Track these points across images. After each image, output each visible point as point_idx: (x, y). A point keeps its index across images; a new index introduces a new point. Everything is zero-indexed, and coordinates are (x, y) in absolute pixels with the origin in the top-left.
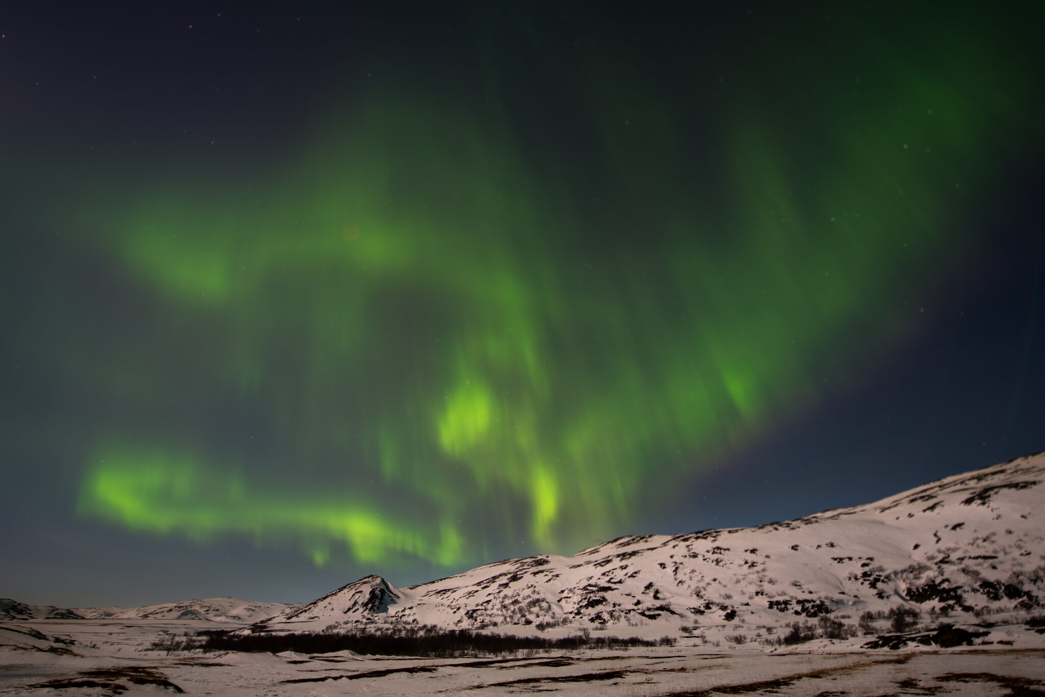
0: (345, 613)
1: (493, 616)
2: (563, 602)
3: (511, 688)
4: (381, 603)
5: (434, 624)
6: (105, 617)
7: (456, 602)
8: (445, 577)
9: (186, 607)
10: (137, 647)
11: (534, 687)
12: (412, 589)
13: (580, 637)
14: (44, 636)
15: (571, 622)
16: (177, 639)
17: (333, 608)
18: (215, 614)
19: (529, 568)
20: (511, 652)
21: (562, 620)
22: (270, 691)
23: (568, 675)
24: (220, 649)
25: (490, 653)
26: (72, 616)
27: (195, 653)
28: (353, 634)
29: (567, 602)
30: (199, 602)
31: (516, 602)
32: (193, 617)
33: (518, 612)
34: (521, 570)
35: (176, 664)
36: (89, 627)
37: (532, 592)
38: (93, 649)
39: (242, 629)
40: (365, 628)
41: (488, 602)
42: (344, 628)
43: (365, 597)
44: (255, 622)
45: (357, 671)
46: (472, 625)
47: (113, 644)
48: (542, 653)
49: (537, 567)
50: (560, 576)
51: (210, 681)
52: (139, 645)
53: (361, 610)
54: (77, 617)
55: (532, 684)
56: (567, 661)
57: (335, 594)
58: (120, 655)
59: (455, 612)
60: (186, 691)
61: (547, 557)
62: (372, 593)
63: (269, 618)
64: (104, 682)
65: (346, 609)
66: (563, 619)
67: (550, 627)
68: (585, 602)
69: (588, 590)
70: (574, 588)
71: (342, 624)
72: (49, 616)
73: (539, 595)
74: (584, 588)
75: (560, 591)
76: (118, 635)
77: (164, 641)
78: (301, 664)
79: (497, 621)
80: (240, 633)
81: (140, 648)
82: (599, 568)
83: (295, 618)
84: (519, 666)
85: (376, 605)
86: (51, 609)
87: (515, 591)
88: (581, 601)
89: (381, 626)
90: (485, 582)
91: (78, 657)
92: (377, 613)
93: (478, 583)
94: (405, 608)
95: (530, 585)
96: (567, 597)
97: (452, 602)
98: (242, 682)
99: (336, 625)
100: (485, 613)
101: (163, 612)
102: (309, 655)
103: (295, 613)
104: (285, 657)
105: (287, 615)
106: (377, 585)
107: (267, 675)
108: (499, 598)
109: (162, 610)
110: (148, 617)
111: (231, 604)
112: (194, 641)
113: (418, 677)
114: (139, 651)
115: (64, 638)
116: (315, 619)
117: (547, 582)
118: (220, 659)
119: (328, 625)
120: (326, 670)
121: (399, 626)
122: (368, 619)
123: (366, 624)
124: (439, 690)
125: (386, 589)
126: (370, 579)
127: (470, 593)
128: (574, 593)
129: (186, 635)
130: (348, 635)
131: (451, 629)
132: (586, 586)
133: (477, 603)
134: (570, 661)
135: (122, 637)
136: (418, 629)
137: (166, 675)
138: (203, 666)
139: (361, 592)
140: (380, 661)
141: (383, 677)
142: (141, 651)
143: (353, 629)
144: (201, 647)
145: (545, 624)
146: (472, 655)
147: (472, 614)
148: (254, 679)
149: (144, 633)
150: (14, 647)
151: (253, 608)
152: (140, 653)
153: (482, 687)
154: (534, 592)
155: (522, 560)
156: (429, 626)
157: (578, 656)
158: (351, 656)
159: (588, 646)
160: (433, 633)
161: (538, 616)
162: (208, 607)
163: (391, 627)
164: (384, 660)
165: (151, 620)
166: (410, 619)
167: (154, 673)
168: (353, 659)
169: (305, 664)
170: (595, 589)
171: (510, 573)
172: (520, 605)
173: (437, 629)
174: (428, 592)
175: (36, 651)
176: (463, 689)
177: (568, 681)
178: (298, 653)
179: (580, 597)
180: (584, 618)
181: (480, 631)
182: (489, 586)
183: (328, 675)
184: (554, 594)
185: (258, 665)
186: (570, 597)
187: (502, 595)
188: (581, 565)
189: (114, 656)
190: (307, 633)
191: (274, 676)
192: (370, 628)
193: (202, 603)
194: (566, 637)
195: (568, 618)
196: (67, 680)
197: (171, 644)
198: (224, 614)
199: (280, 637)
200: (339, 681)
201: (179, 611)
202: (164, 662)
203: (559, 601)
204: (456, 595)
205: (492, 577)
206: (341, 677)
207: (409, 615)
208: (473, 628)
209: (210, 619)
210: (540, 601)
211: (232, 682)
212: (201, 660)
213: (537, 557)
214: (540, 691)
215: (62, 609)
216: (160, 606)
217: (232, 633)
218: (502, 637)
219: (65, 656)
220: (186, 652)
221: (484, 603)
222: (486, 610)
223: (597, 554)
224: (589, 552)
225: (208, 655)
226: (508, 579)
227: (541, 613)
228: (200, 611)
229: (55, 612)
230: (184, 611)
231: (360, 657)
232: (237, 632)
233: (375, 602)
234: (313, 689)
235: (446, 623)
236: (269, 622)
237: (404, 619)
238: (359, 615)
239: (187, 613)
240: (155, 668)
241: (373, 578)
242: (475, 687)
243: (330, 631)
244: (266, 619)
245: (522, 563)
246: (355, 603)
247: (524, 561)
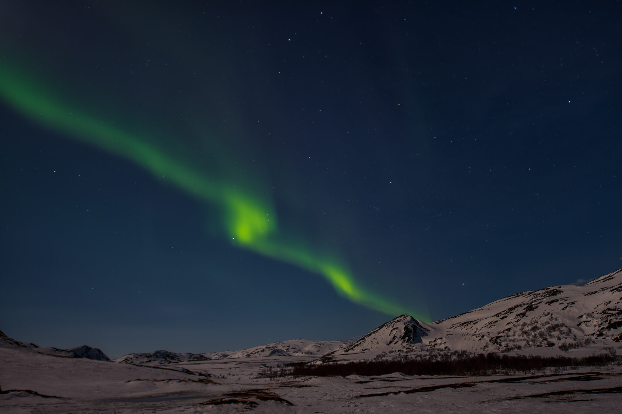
0: (389, 345)
1: (516, 341)
2: (583, 326)
3: (546, 399)
4: (415, 336)
5: (463, 350)
6: (224, 358)
7: (479, 331)
8: (465, 312)
9: (273, 347)
10: (250, 376)
11: (568, 398)
12: (438, 323)
13: (606, 355)
14: (192, 372)
15: (594, 342)
16: (273, 369)
17: (378, 342)
18: (294, 351)
19: (542, 299)
20: (539, 369)
21: (584, 341)
22: (351, 403)
23: (601, 387)
24: (305, 375)
25: (519, 371)
26: (203, 358)
27: (289, 379)
28: (398, 360)
29: (586, 325)
30: (281, 344)
31: (535, 328)
32: (280, 354)
33: (539, 336)
34: (535, 301)
35: (280, 386)
36: (215, 365)
37: (549, 319)
38: (223, 379)
39: (315, 360)
40: (407, 356)
41: (509, 329)
42: (390, 356)
43: (401, 332)
44: (323, 355)
45: (410, 387)
46: (498, 349)
47: (234, 375)
48: (569, 370)
49: (550, 297)
50: (575, 303)
51: (306, 397)
52: (250, 375)
53: (400, 342)
54: (206, 359)
55: (565, 396)
56: (597, 376)
57: (377, 331)
58: (240, 382)
59: (480, 340)
60: (294, 404)
61: (559, 287)
62: (406, 328)
63: (332, 351)
64: (242, 400)
65: (389, 342)
66: (586, 340)
67: (574, 348)
68: (606, 325)
69: (607, 313)
70: (593, 313)
71: (388, 353)
72: (190, 360)
73: (557, 321)
74: (603, 312)
75: (578, 317)
76: (235, 369)
77: (266, 371)
78: (365, 384)
79: (520, 345)
80: (315, 364)
81: (252, 377)
82: (616, 293)
83: (351, 350)
84: (550, 381)
85: (411, 338)
86: (190, 355)
87: (533, 319)
88: (601, 324)
89: (419, 353)
90: (503, 313)
91: (217, 384)
92: (413, 344)
93: (496, 315)
94: (436, 339)
95: (546, 313)
96: (586, 321)
97: (475, 332)
98: (328, 397)
99: (384, 354)
100: (508, 339)
101: (259, 352)
102: (370, 377)
103: (350, 348)
104: (353, 379)
105: (344, 349)
106: (408, 322)
107: (344, 392)
108: (519, 325)
109: (258, 351)
110: (250, 356)
111: (302, 344)
112: (285, 370)
113: (461, 391)
114: (252, 379)
115: (204, 373)
116: (367, 351)
117: (563, 309)
118: (307, 382)
119: (377, 355)
120: (386, 387)
121: (435, 353)
122: (408, 348)
123: (407, 352)
124: (481, 400)
125: (416, 325)
126: (402, 318)
127: (490, 323)
128: (593, 317)
129: (278, 366)
130: (395, 361)
131: (479, 353)
132: (606, 310)
133: (499, 331)
134: (599, 376)
135: (238, 370)
136: (450, 354)
137: (277, 394)
138: (297, 387)
139: (397, 328)
140: (426, 380)
141: (432, 392)
142: (253, 379)
143: (398, 357)
144: (291, 374)
145: (568, 345)
146: (503, 373)
147: (496, 340)
148: (336, 395)
149: (251, 367)
150: (179, 380)
151: (319, 345)
152: (253, 380)
153: (520, 398)
154: (552, 319)
155: (534, 292)
156: (460, 352)
157: (608, 372)
158: (401, 377)
159: (616, 362)
160: (464, 357)
161: (559, 339)
162: (288, 346)
163: (428, 353)
164: (429, 379)
165: (252, 358)
166: (443, 347)
167: (269, 393)
168: (404, 379)
169: (368, 383)
170: (614, 312)
171: (525, 304)
172: (540, 330)
173: (468, 353)
174: (453, 325)
175: (192, 382)
176: (503, 400)
177: (601, 393)
178: (361, 376)
179: (599, 320)
180: (607, 338)
181: (506, 354)
182: (507, 317)
183: (390, 391)
184: (572, 319)
185: (334, 385)
186: (590, 321)
187: (521, 323)
188: (597, 292)
189: (237, 382)
190: (363, 361)
191: (349, 392)
192: (411, 355)
193: (283, 344)
194: (592, 355)
195: (590, 339)
196: (220, 400)
197: (271, 373)
198: (300, 351)
199: (344, 365)
200: (399, 395)
201: (269, 351)
202: (271, 385)
203: (579, 325)
204: (479, 325)
205: (509, 309)
206: (399, 392)
207: (441, 344)
208: (499, 352)
209: (291, 354)
210: (559, 326)
211: (322, 397)
212: (295, 383)
213: (549, 289)
214: (575, 401)
215: (197, 355)
216: (256, 348)
217: (309, 364)
218: (528, 358)
219: (210, 384)
220: (282, 378)
221: (505, 330)
222: (508, 336)
223: (611, 280)
224: (603, 279)
225: (297, 379)
226: (524, 309)
227: (561, 336)
228: (283, 350)
229: (193, 357)
230: (272, 350)
231: (409, 377)
232: (312, 363)
233: (410, 336)
234: (382, 401)
235: (475, 348)
236: (333, 355)
237: (437, 347)
238: (400, 345)
239: (275, 352)
240: (268, 389)
241: (404, 317)
242: (513, 398)
243: (380, 359)
244: (330, 353)
245: (535, 294)
246: (394, 337)
247: (536, 293)
